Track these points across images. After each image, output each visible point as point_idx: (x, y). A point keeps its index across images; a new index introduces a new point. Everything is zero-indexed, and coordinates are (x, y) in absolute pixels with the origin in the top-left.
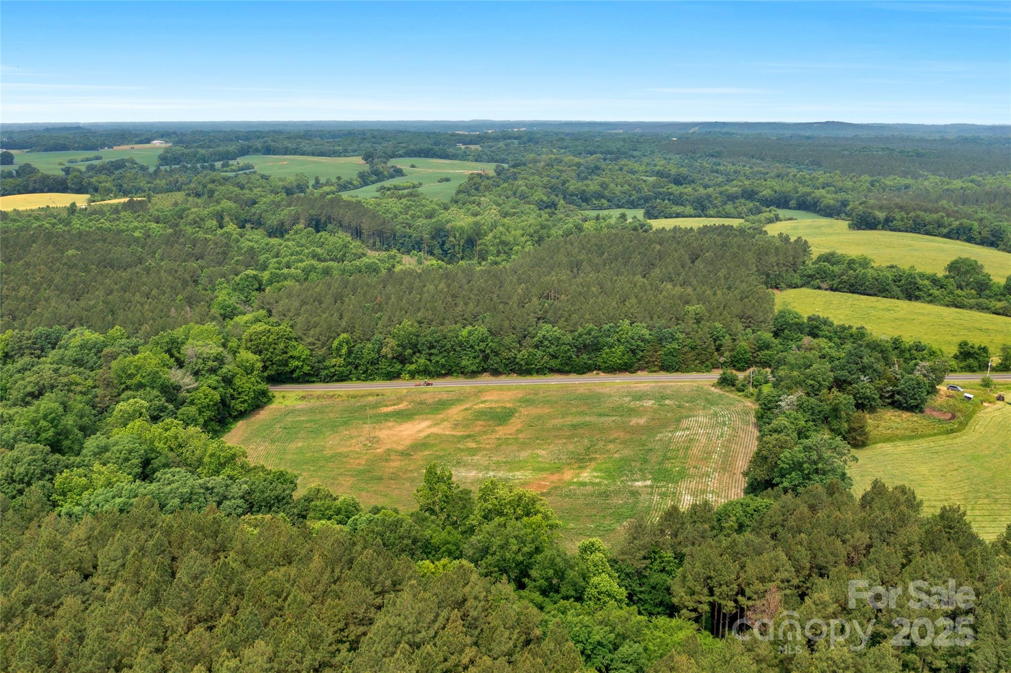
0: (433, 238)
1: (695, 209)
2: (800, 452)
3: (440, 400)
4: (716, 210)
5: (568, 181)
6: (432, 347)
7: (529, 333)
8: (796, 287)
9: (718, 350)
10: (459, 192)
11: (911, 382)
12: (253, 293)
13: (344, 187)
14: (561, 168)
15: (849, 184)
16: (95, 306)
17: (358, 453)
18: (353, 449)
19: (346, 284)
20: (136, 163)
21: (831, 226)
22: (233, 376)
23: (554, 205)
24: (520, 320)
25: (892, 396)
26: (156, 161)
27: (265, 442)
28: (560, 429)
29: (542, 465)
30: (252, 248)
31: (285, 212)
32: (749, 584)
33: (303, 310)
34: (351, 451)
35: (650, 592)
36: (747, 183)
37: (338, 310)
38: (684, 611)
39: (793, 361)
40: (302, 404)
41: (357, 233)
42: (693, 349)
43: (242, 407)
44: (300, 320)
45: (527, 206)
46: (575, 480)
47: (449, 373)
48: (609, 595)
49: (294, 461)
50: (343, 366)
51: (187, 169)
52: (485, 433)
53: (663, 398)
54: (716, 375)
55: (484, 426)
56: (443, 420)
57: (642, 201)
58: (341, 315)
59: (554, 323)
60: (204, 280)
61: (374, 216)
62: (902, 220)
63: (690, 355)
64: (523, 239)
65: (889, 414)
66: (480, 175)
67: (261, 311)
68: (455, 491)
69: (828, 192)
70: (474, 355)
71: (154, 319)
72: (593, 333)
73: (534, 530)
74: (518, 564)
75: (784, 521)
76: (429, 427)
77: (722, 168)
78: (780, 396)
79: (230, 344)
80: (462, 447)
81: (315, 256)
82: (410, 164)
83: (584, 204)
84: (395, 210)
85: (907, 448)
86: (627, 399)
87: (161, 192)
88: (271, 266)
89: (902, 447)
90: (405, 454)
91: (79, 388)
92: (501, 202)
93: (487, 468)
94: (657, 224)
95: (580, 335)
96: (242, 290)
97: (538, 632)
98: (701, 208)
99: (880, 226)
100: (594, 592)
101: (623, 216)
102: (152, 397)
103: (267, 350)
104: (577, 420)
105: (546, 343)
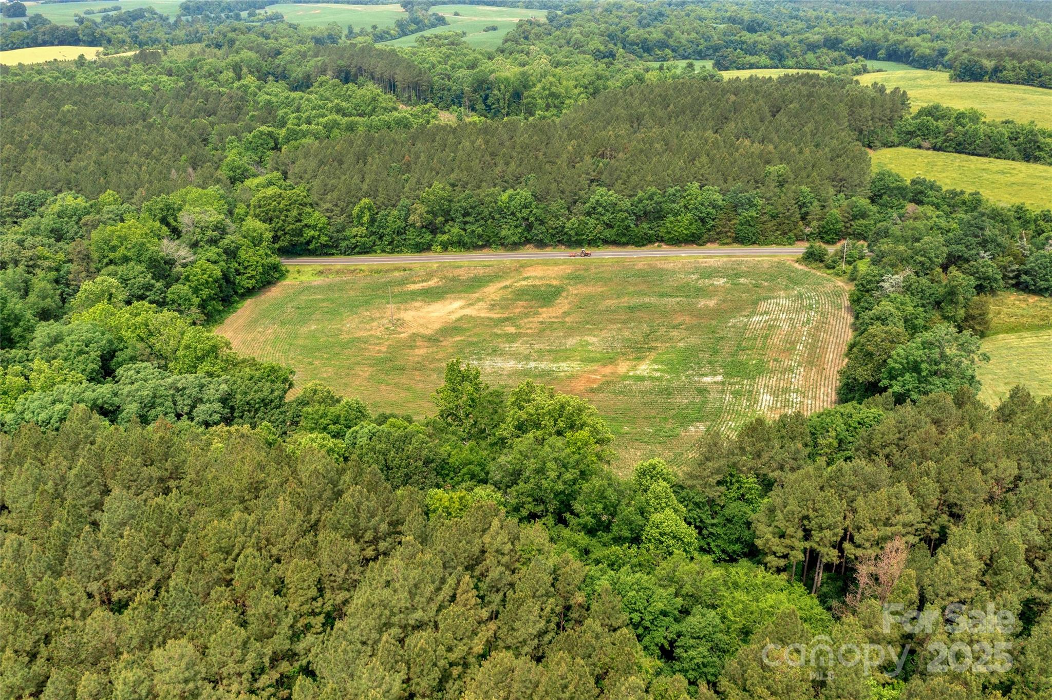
0: (475, 91)
1: (772, 59)
2: (918, 348)
3: (476, 276)
4: (795, 59)
5: (628, 28)
6: (466, 214)
7: (580, 198)
8: (892, 145)
9: (803, 219)
10: (506, 41)
11: (1044, 260)
12: (268, 153)
13: (380, 38)
14: (620, 14)
15: (948, 31)
16: (85, 168)
17: (378, 338)
18: (373, 333)
19: (370, 140)
20: (156, 14)
21: (929, 78)
22: (238, 248)
23: (612, 55)
24: (570, 182)
25: (1017, 277)
26: (178, 11)
27: (274, 324)
28: (614, 311)
29: (592, 355)
30: (269, 102)
31: (312, 63)
32: (859, 529)
33: (321, 170)
34: (371, 336)
35: (725, 525)
36: (830, 30)
37: (361, 171)
38: (769, 558)
39: (899, 233)
40: (318, 281)
41: (391, 86)
42: (773, 217)
43: (250, 284)
44: (316, 183)
45: (581, 56)
46: (631, 374)
47: (487, 245)
48: (674, 537)
49: (305, 347)
50: (366, 236)
51: (210, 18)
52: (527, 315)
53: (738, 275)
54: (801, 248)
55: (525, 308)
56: (479, 300)
57: (711, 51)
58: (363, 177)
59: (609, 187)
60: (214, 138)
61: (410, 66)
62: (1014, 69)
63: (770, 224)
64: (576, 91)
65: (1012, 298)
66: (530, 23)
67: (275, 173)
68: (485, 393)
69: (923, 40)
70: (515, 223)
71: (151, 182)
72: (655, 198)
73: (579, 448)
74: (557, 494)
75: (900, 439)
76: (462, 308)
77: (801, 14)
78: (882, 276)
79: (237, 211)
80: (499, 332)
81: (339, 110)
82: (453, 12)
83: (645, 55)
84: (433, 59)
85: (1035, 340)
86: (694, 277)
87: (180, 43)
88: (290, 121)
89: (1029, 339)
90: (433, 340)
91: (46, 264)
92: (553, 51)
93: (527, 358)
94: (727, 75)
95: (640, 201)
96: (255, 149)
97: (579, 598)
98: (778, 57)
99: (987, 78)
100: (655, 532)
101: (691, 66)
102: (136, 273)
103: (278, 217)
104: (635, 301)
105: (600, 209)
